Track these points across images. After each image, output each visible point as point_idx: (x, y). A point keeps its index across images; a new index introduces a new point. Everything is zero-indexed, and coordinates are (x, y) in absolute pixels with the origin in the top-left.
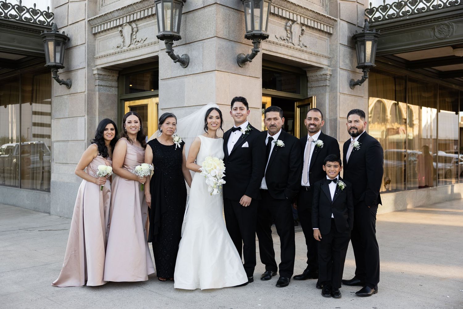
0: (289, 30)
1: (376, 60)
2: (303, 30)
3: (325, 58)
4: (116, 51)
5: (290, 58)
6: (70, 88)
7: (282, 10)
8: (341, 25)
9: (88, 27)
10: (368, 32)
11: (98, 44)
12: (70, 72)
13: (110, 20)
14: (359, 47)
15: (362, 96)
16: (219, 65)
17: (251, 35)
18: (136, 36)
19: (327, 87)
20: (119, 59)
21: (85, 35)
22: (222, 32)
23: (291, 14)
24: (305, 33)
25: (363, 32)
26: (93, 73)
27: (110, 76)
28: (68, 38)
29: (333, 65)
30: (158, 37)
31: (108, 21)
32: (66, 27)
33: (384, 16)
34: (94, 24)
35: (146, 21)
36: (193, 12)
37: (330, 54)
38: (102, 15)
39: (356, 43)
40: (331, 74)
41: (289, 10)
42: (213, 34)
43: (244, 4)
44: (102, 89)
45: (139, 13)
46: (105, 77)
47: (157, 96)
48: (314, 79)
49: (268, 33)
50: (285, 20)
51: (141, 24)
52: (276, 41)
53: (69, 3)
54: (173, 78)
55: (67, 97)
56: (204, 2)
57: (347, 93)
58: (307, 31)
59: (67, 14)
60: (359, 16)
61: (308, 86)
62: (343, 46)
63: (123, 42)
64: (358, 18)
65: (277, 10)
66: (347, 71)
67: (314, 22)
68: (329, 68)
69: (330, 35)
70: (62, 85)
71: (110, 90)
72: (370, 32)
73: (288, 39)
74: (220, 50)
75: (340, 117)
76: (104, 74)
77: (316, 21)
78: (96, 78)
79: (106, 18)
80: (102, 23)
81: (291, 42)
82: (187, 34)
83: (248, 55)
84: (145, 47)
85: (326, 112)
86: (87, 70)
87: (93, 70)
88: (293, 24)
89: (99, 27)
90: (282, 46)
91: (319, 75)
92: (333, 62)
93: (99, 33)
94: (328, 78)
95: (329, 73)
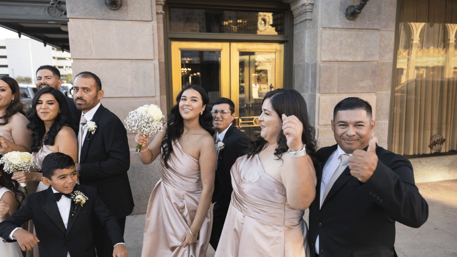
19: (307, 21)
40: (313, 2)
48: (296, 13)
61: (294, 23)
85: (305, 55)
91: (300, 7)
94: (308, 9)
95: (306, 2)
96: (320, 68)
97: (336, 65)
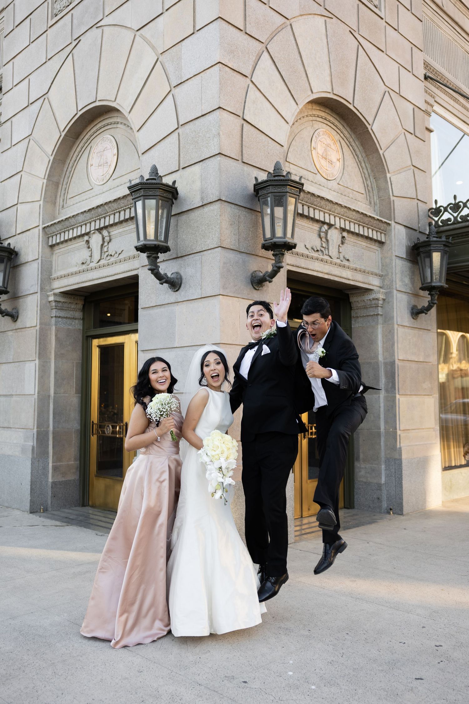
0: (323, 237)
1: (447, 279)
2: (343, 237)
3: (376, 276)
4: (80, 269)
5: (326, 277)
6: (16, 321)
7: (314, 210)
8: (396, 230)
9: (42, 237)
10: (435, 239)
11: (57, 260)
12: (18, 298)
13: (73, 227)
14: (423, 260)
15: (429, 329)
16: (224, 287)
17: (270, 244)
18: (108, 247)
19: (379, 317)
20: (84, 280)
21: (39, 248)
22: (229, 241)
23: (327, 215)
24: (346, 241)
25: (427, 240)
26: (48, 299)
27: (72, 303)
28: (16, 252)
29: (386, 286)
30: (137, 249)
31: (69, 228)
32: (13, 237)
33: (455, 218)
34: (51, 232)
35: (122, 227)
36: (188, 212)
37: (381, 270)
38: (62, 220)
39: (418, 254)
40: (385, 298)
41: (324, 210)
42: (216, 243)
43: (260, 200)
44: (60, 321)
45: (112, 217)
46: (66, 305)
47: (136, 331)
48: (360, 305)
49: (295, 241)
50: (319, 224)
51: (115, 231)
52: (306, 252)
53: (19, 204)
54: (159, 307)
55: (11, 334)
56: (202, 198)
57: (408, 325)
58: (350, 239)
59: (15, 219)
60: (420, 218)
61: (352, 316)
62: (400, 259)
63: (90, 256)
64: (420, 221)
65: (307, 209)
66: (406, 294)
67: (359, 226)
68: (381, 290)
69: (381, 244)
70: (5, 317)
71: (71, 324)
72: (438, 239)
73: (324, 249)
74: (225, 265)
75: (398, 359)
76: (63, 301)
77: (361, 225)
78: (52, 307)
79: (67, 223)
80: (62, 231)
81: (328, 254)
82: (179, 243)
83: (267, 272)
84: (120, 263)
85: (378, 352)
86: (40, 296)
87: (48, 296)
88: (329, 229)
89: (58, 236)
90: (315, 259)
91: (367, 300)
92: (386, 282)
93: (58, 244)
94: (380, 304)
95: (381, 297)
96: (398, 367)
97: (407, 364)
